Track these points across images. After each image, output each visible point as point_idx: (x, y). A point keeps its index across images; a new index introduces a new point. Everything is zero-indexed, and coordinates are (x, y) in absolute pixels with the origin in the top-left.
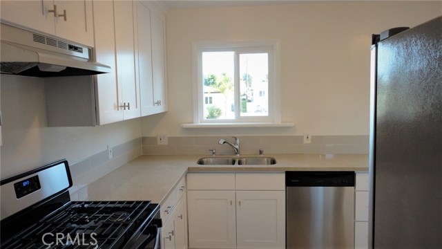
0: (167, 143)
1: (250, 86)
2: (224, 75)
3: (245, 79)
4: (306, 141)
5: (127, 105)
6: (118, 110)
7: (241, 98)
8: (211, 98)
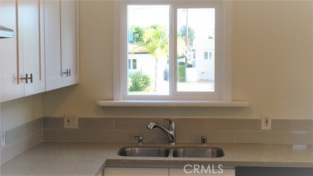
0: (77, 127)
1: (191, 44)
2: (155, 28)
3: (184, 35)
4: (264, 127)
5: (29, 76)
6: (18, 83)
7: (179, 61)
8: (134, 61)
